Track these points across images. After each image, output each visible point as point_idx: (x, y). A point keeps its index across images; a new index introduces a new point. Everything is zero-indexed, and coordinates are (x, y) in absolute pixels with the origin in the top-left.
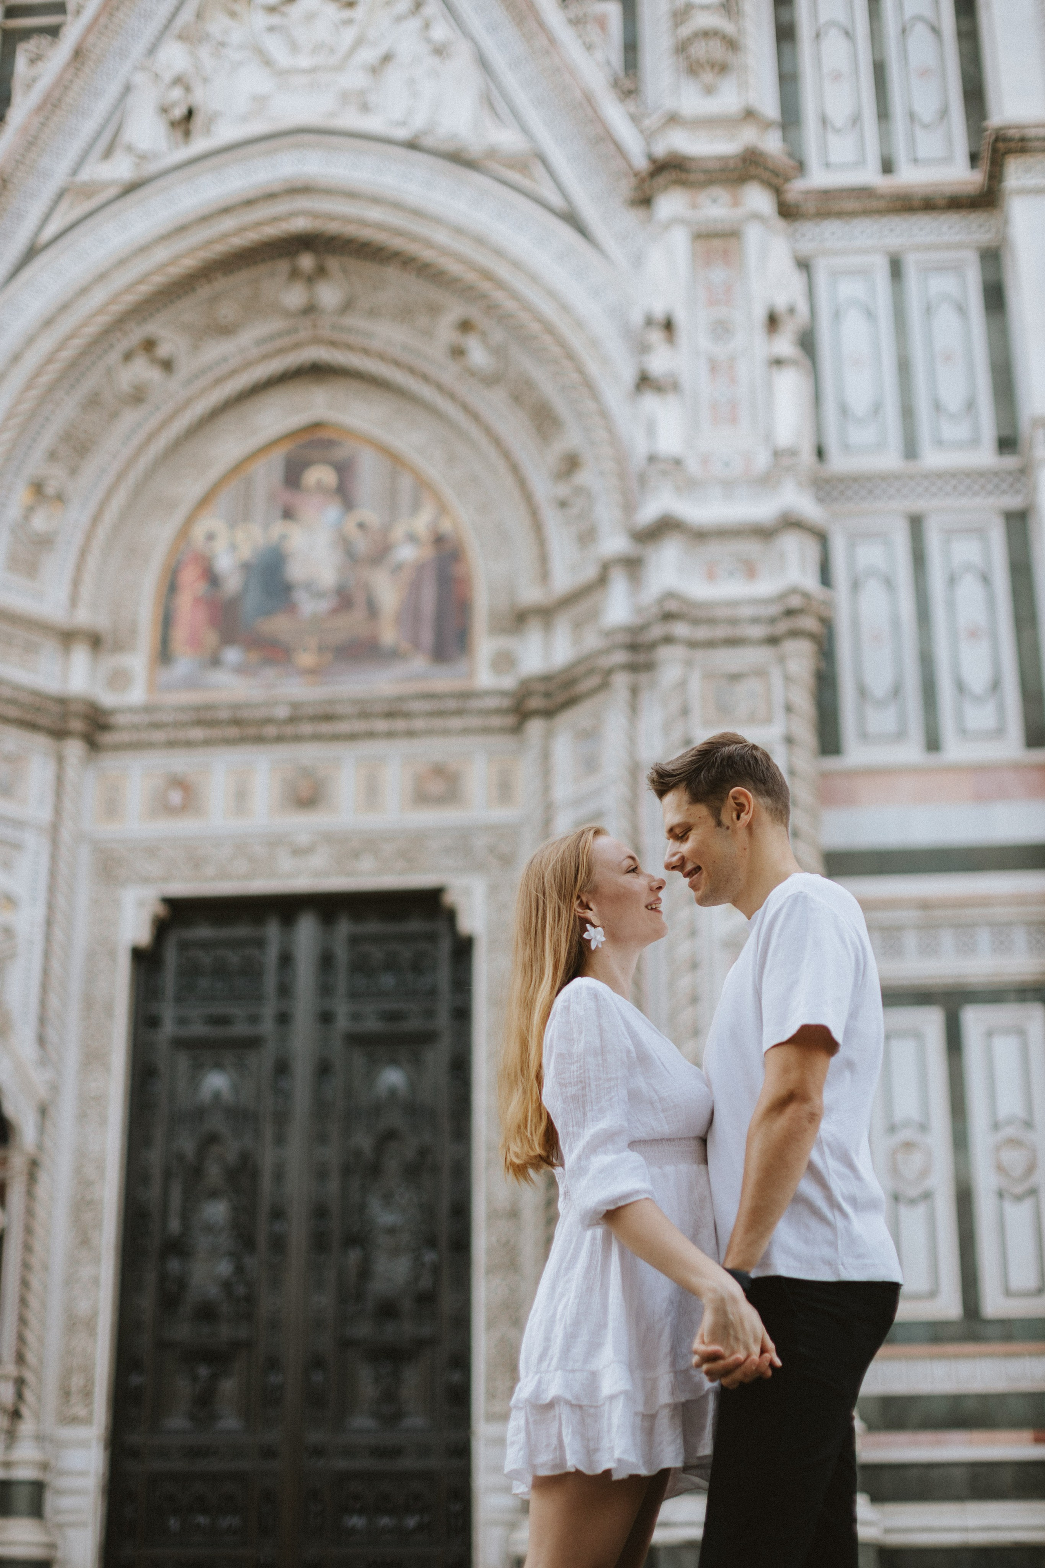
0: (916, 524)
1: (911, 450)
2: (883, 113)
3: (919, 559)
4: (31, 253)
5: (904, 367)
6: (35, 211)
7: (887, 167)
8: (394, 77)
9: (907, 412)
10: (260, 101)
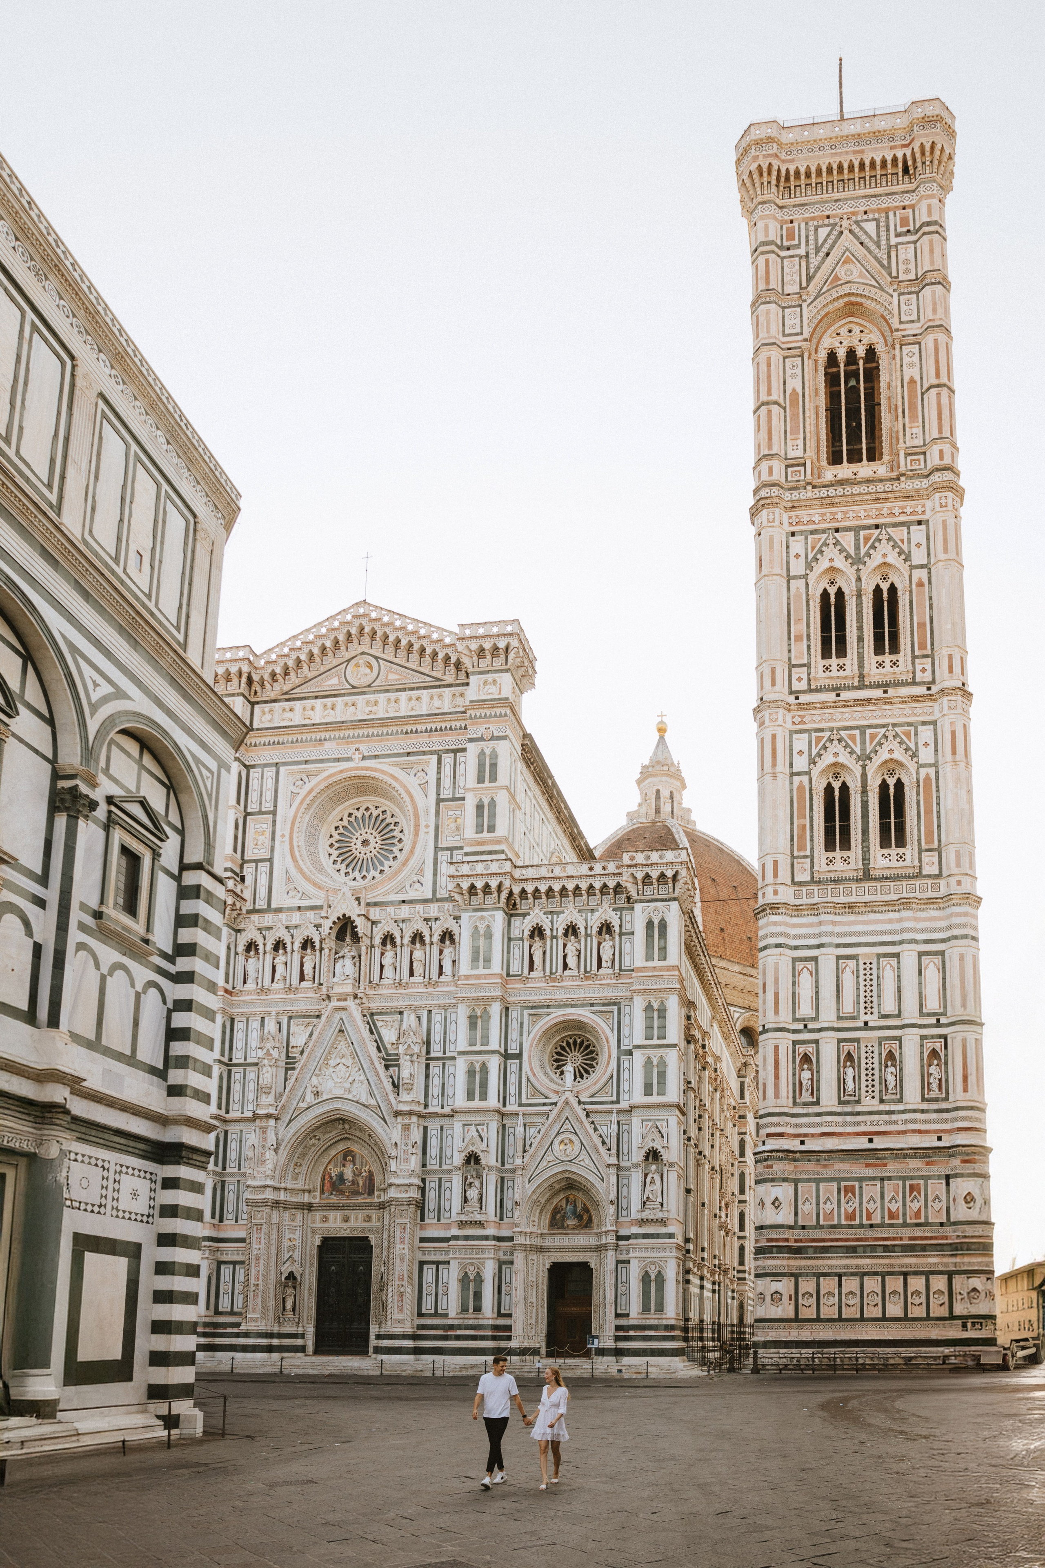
0: (440, 1179)
1: (441, 1166)
2: (443, 1095)
3: (440, 1186)
4: (290, 1121)
5: (441, 1148)
6: (291, 1111)
7: (442, 1107)
8: (355, 1085)
9: (441, 1158)
10: (331, 1090)
